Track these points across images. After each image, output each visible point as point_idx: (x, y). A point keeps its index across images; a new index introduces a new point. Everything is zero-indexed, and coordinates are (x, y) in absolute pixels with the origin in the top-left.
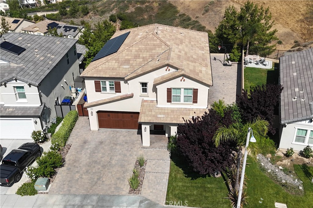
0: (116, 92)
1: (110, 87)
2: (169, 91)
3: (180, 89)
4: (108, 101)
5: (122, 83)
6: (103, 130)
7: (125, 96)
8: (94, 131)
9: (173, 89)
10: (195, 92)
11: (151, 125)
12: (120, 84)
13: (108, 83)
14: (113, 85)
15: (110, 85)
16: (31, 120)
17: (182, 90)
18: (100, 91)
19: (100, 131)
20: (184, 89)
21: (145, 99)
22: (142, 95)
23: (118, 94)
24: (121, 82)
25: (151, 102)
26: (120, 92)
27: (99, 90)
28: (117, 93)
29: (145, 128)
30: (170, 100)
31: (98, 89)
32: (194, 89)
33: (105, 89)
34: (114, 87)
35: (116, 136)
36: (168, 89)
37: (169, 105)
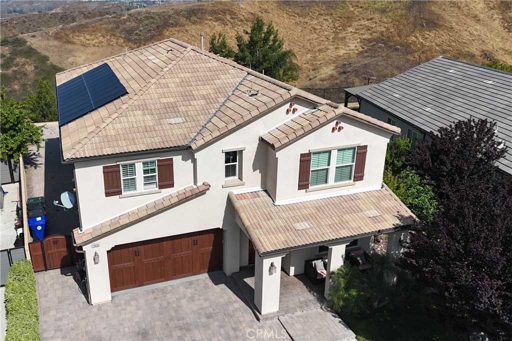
0: (161, 187)
1: (145, 177)
2: (305, 159)
3: (330, 151)
4: (144, 214)
5: (177, 160)
6: (125, 294)
8: (103, 305)
9: (314, 153)
10: (363, 153)
11: (286, 254)
12: (172, 164)
13: (139, 166)
14: (153, 171)
15: (145, 172)
17: (334, 153)
18: (120, 193)
19: (116, 300)
20: (339, 150)
21: (236, 191)
22: (229, 184)
23: (167, 192)
24: (174, 158)
26: (172, 186)
27: (116, 190)
28: (163, 190)
29: (272, 265)
30: (307, 182)
31: (113, 187)
32: (360, 148)
33: (131, 184)
34: (156, 174)
35: (168, 303)
36: (303, 155)
37: (303, 197)
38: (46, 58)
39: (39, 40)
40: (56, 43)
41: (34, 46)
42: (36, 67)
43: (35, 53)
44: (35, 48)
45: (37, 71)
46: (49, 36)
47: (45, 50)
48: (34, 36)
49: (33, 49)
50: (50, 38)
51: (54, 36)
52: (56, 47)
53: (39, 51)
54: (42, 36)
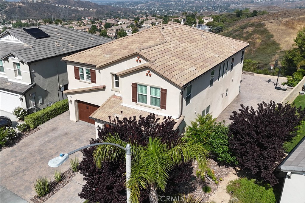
2: (134, 86)
3: (146, 86)
5: (97, 72)
7: (96, 88)
10: (164, 92)
11: (104, 123)
12: (95, 73)
13: (85, 70)
15: (87, 73)
16: (19, 96)
17: (148, 88)
18: (79, 79)
19: (78, 123)
20: (151, 87)
22: (114, 89)
23: (94, 85)
24: (96, 70)
25: (119, 99)
26: (95, 82)
28: (93, 83)
30: (136, 99)
31: (77, 76)
32: (162, 89)
33: (83, 77)
34: (90, 75)
36: (133, 84)
37: (134, 106)
38: (272, 36)
39: (273, 25)
40: (283, 28)
41: (268, 29)
42: (263, 41)
43: (267, 33)
44: (268, 30)
45: (262, 43)
46: (281, 23)
47: (274, 31)
48: (271, 22)
49: (267, 30)
50: (281, 24)
51: (284, 24)
52: (282, 30)
53: (270, 31)
54: (277, 23)
